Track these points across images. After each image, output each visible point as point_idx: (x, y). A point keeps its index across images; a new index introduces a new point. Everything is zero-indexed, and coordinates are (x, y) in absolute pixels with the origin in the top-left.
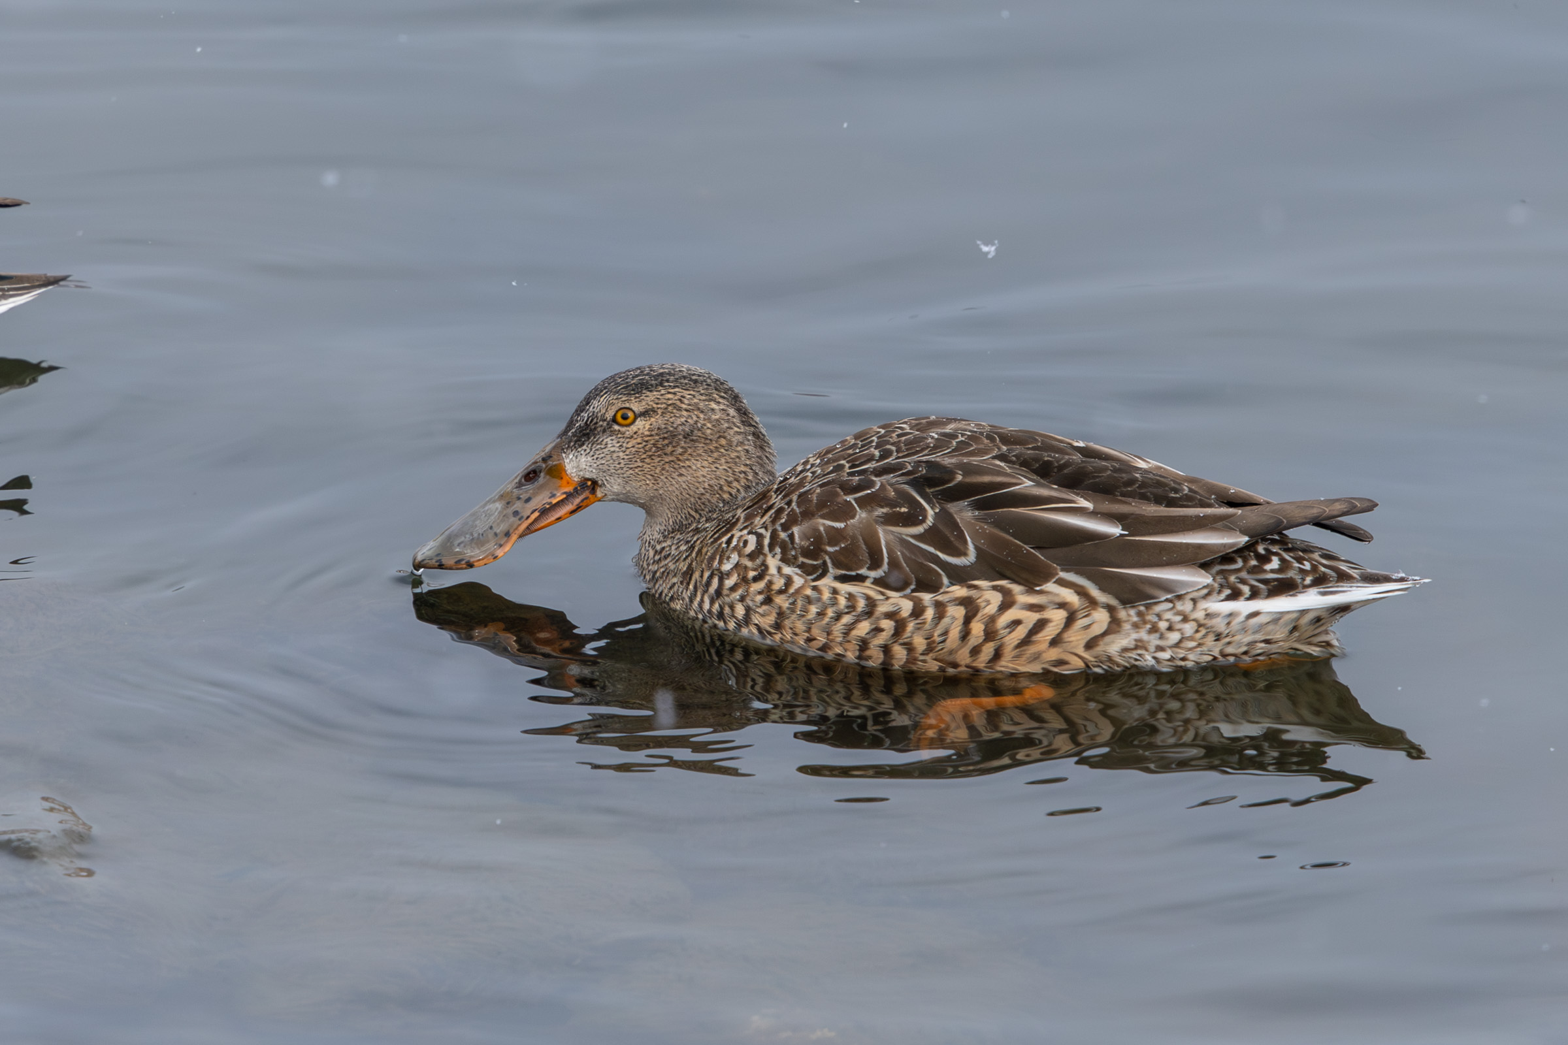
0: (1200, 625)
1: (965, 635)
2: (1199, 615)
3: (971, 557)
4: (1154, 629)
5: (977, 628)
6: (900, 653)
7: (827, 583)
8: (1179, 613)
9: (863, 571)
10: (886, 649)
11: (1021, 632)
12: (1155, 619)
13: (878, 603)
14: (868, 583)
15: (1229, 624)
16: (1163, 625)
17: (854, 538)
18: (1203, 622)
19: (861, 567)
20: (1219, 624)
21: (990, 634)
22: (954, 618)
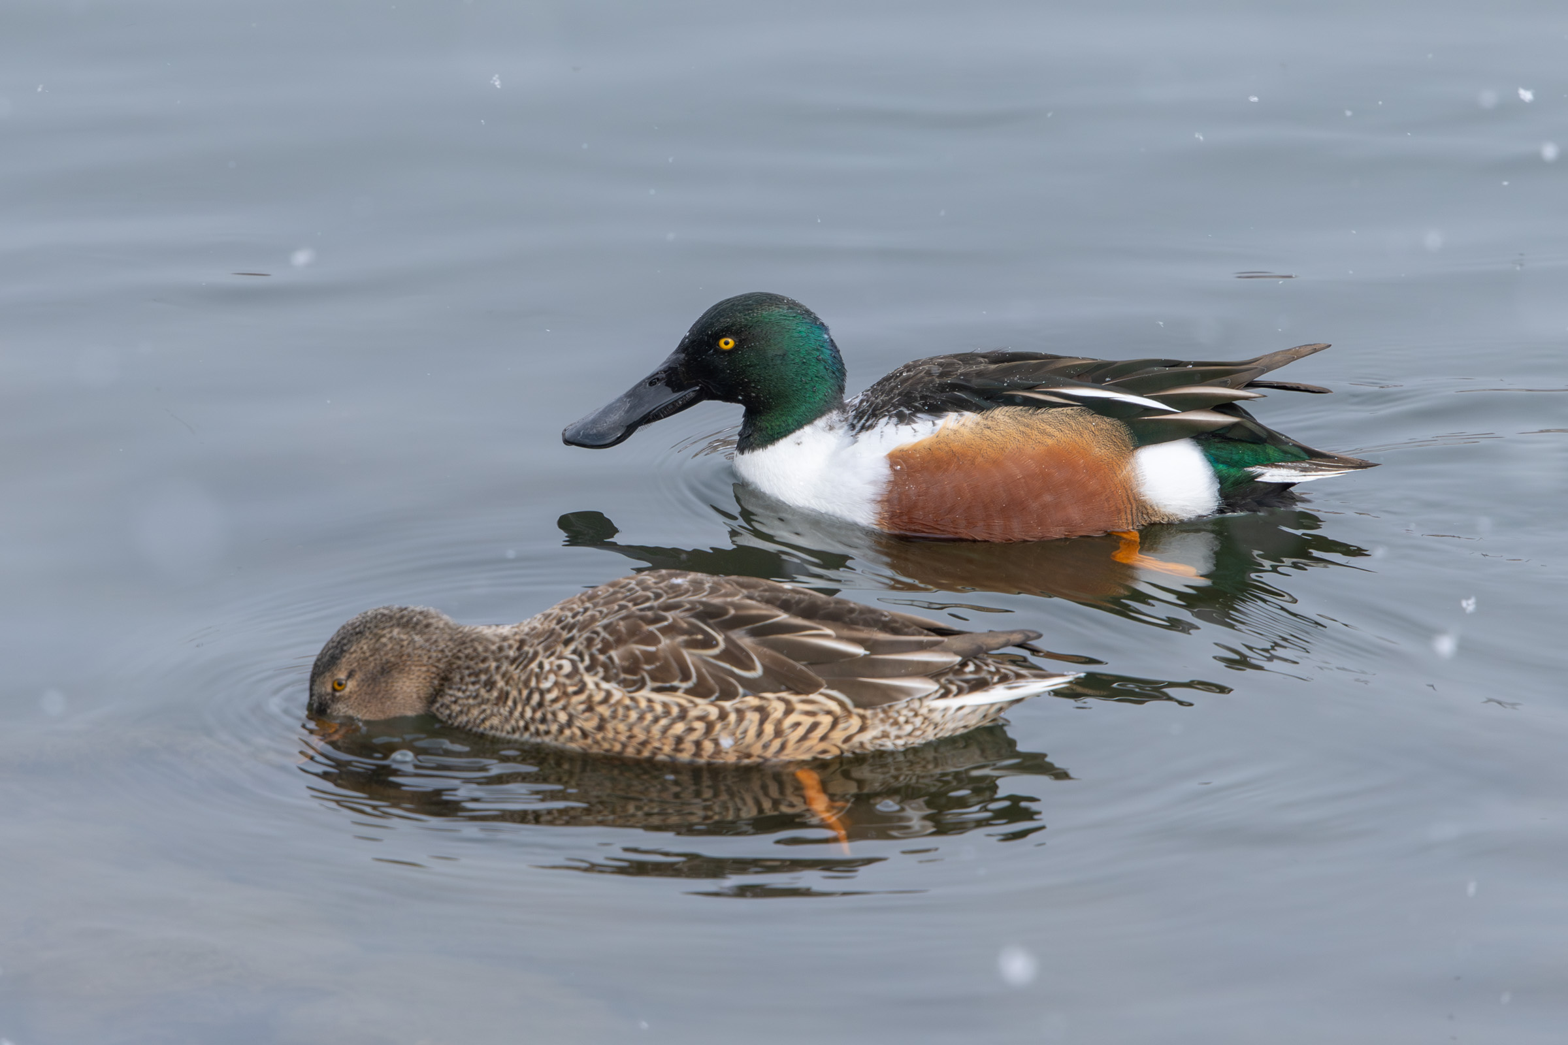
0: (926, 718)
1: (760, 734)
2: (924, 711)
3: (758, 672)
4: (896, 723)
5: (769, 728)
6: (708, 746)
7: (643, 695)
8: (912, 710)
9: (676, 683)
10: (698, 744)
11: (801, 731)
12: (895, 715)
13: (688, 709)
14: (680, 693)
15: (943, 716)
16: (902, 719)
17: (666, 660)
18: (927, 715)
19: (673, 680)
20: (936, 716)
21: (778, 733)
22: (751, 721)
